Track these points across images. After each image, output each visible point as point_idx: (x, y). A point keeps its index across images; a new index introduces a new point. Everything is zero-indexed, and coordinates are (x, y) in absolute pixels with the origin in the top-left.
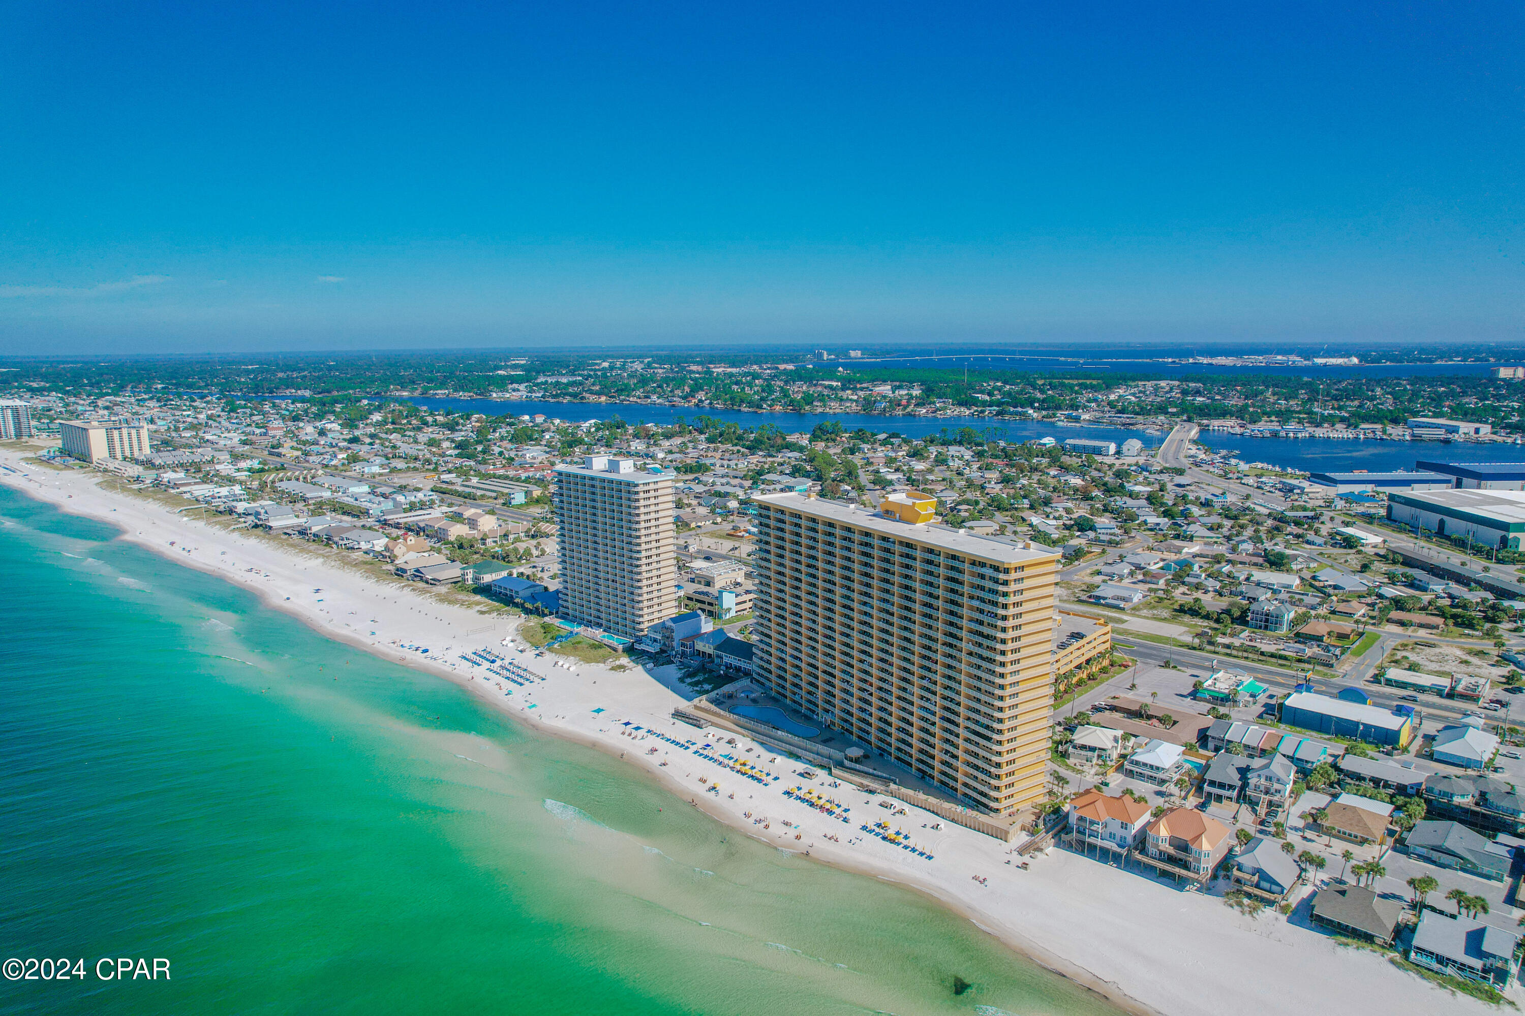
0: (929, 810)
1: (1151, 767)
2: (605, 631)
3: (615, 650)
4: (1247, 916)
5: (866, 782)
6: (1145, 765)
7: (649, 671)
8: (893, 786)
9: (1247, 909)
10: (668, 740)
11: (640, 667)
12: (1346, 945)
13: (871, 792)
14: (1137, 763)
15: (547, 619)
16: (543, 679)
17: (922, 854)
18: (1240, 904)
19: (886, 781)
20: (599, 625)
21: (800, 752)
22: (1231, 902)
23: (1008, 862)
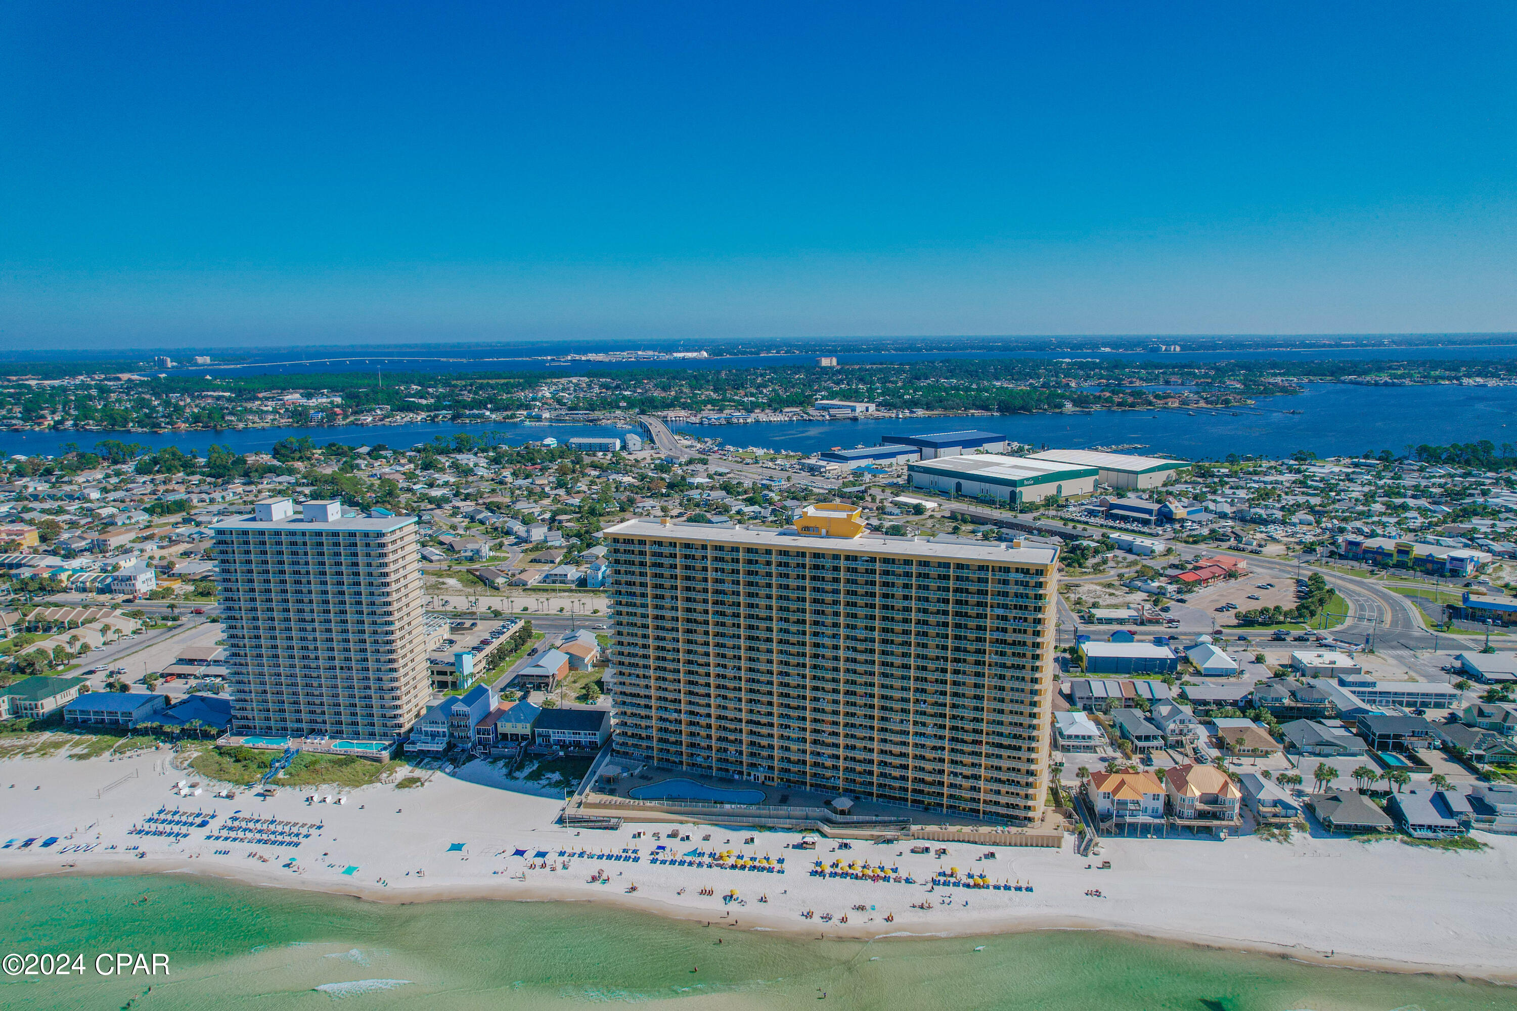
0: (963, 841)
1: (1083, 737)
2: (331, 737)
3: (378, 760)
4: (1285, 843)
5: (876, 832)
6: (1077, 737)
7: (453, 775)
8: (914, 828)
9: (1281, 838)
10: (600, 857)
11: (439, 774)
12: (1369, 841)
13: (889, 841)
14: (1070, 737)
15: (221, 741)
16: (319, 827)
17: (1019, 889)
18: (1273, 836)
19: (903, 825)
20: (321, 733)
21: (770, 822)
22: (1265, 836)
23: (1089, 867)
